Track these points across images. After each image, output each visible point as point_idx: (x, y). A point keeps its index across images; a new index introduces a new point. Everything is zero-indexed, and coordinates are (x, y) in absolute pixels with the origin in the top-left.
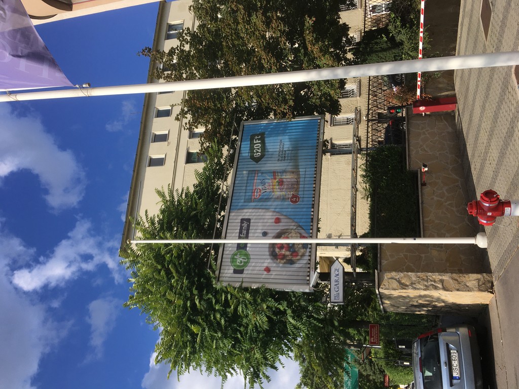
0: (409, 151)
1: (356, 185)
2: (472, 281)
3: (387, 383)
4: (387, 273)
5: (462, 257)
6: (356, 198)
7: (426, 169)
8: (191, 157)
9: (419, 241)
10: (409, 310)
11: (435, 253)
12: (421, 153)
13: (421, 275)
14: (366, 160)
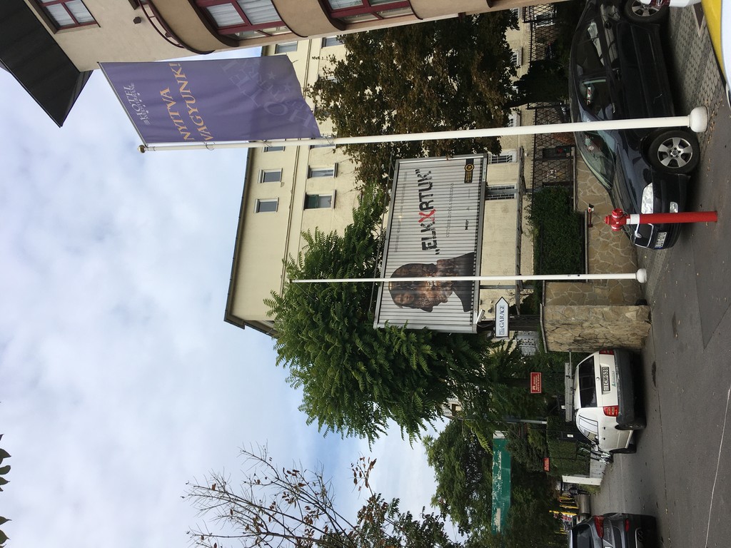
0: (576, 193)
1: (521, 227)
2: (631, 312)
3: (547, 468)
4: (552, 306)
5: (625, 295)
6: (521, 240)
7: (593, 210)
8: (311, 202)
9: (582, 277)
10: (571, 347)
11: (598, 291)
12: (588, 194)
13: (583, 307)
14: (532, 201)
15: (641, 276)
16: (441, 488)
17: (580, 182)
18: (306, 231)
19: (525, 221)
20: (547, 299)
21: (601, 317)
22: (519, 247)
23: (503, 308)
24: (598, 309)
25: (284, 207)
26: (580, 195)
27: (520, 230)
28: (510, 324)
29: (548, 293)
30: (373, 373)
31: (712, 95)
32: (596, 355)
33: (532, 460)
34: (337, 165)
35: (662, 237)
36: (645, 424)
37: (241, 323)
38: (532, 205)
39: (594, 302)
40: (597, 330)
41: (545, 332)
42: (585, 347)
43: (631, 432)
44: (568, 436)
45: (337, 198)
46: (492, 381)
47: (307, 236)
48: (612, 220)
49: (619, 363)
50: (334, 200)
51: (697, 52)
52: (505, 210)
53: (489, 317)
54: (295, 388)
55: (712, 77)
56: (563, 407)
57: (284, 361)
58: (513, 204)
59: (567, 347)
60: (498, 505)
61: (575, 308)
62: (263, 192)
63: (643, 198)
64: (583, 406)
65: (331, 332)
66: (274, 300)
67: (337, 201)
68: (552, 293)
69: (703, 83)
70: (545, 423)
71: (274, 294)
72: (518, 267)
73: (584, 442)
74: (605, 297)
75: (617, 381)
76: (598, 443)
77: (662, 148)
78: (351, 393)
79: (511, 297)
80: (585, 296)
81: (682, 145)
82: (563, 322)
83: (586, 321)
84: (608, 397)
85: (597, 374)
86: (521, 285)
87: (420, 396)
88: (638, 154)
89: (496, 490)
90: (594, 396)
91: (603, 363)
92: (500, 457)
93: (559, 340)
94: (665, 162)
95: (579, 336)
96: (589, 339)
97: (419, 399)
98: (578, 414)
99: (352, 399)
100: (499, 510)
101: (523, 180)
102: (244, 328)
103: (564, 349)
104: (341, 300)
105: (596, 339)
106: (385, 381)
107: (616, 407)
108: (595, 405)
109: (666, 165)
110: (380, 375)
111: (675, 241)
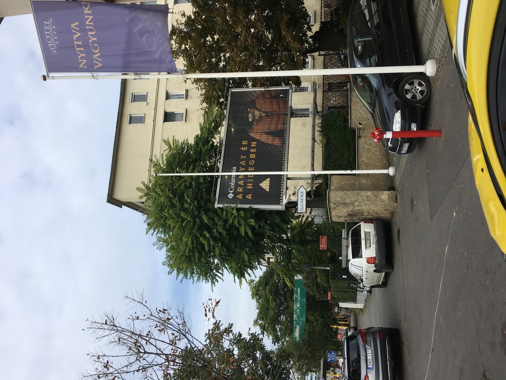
0: (351, 114)
1: (314, 137)
2: (385, 195)
3: (329, 298)
4: (334, 192)
5: (381, 184)
6: (314, 147)
7: (361, 126)
8: (169, 117)
9: (354, 172)
10: (346, 219)
11: (364, 181)
12: (358, 115)
13: (354, 192)
14: (322, 120)
15: (391, 171)
16: (260, 313)
17: (353, 107)
18: (166, 139)
19: (317, 134)
20: (331, 187)
21: (365, 199)
22: (313, 151)
23: (303, 193)
24: (364, 193)
25: (149, 121)
26: (353, 116)
27: (314, 140)
28: (307, 204)
29: (332, 183)
30: (214, 239)
31: (440, 52)
32: (362, 224)
33: (320, 293)
34: (187, 91)
35: (406, 147)
36: (393, 268)
37: (119, 204)
38: (322, 123)
39: (361, 188)
40: (363, 207)
41: (330, 209)
42: (355, 219)
43: (384, 274)
44: (343, 277)
45: (187, 115)
46: (294, 242)
47: (167, 142)
48: (375, 135)
49: (377, 229)
50: (185, 116)
51: (431, 22)
52: (304, 125)
53: (293, 199)
54: (160, 249)
55: (440, 39)
56: (340, 258)
57: (152, 231)
58: (309, 121)
59: (344, 219)
60: (298, 324)
61: (349, 193)
62: (133, 109)
63: (394, 120)
64: (353, 257)
65: (185, 210)
66: (144, 188)
67: (187, 117)
68: (334, 182)
69: (434, 43)
70: (329, 268)
71: (144, 183)
72: (313, 165)
73: (354, 281)
74: (368, 185)
75: (375, 241)
76: (362, 281)
77: (407, 87)
78: (199, 252)
79: (307, 186)
80: (356, 185)
81: (420, 85)
82: (341, 202)
83: (356, 201)
84: (369, 251)
85: (363, 236)
86: (315, 177)
87: (247, 253)
88: (391, 90)
89: (296, 313)
90: (360, 250)
91: (367, 229)
92: (299, 291)
93: (339, 214)
94: (409, 96)
95: (352, 211)
96: (358, 213)
97: (246, 256)
98: (350, 263)
99: (200, 257)
100: (298, 327)
101: (316, 105)
102: (121, 208)
103: (342, 220)
104: (192, 188)
105: (362, 213)
106: (223, 244)
107: (374, 258)
108: (361, 257)
109: (409, 98)
110: (220, 240)
111: (414, 150)
